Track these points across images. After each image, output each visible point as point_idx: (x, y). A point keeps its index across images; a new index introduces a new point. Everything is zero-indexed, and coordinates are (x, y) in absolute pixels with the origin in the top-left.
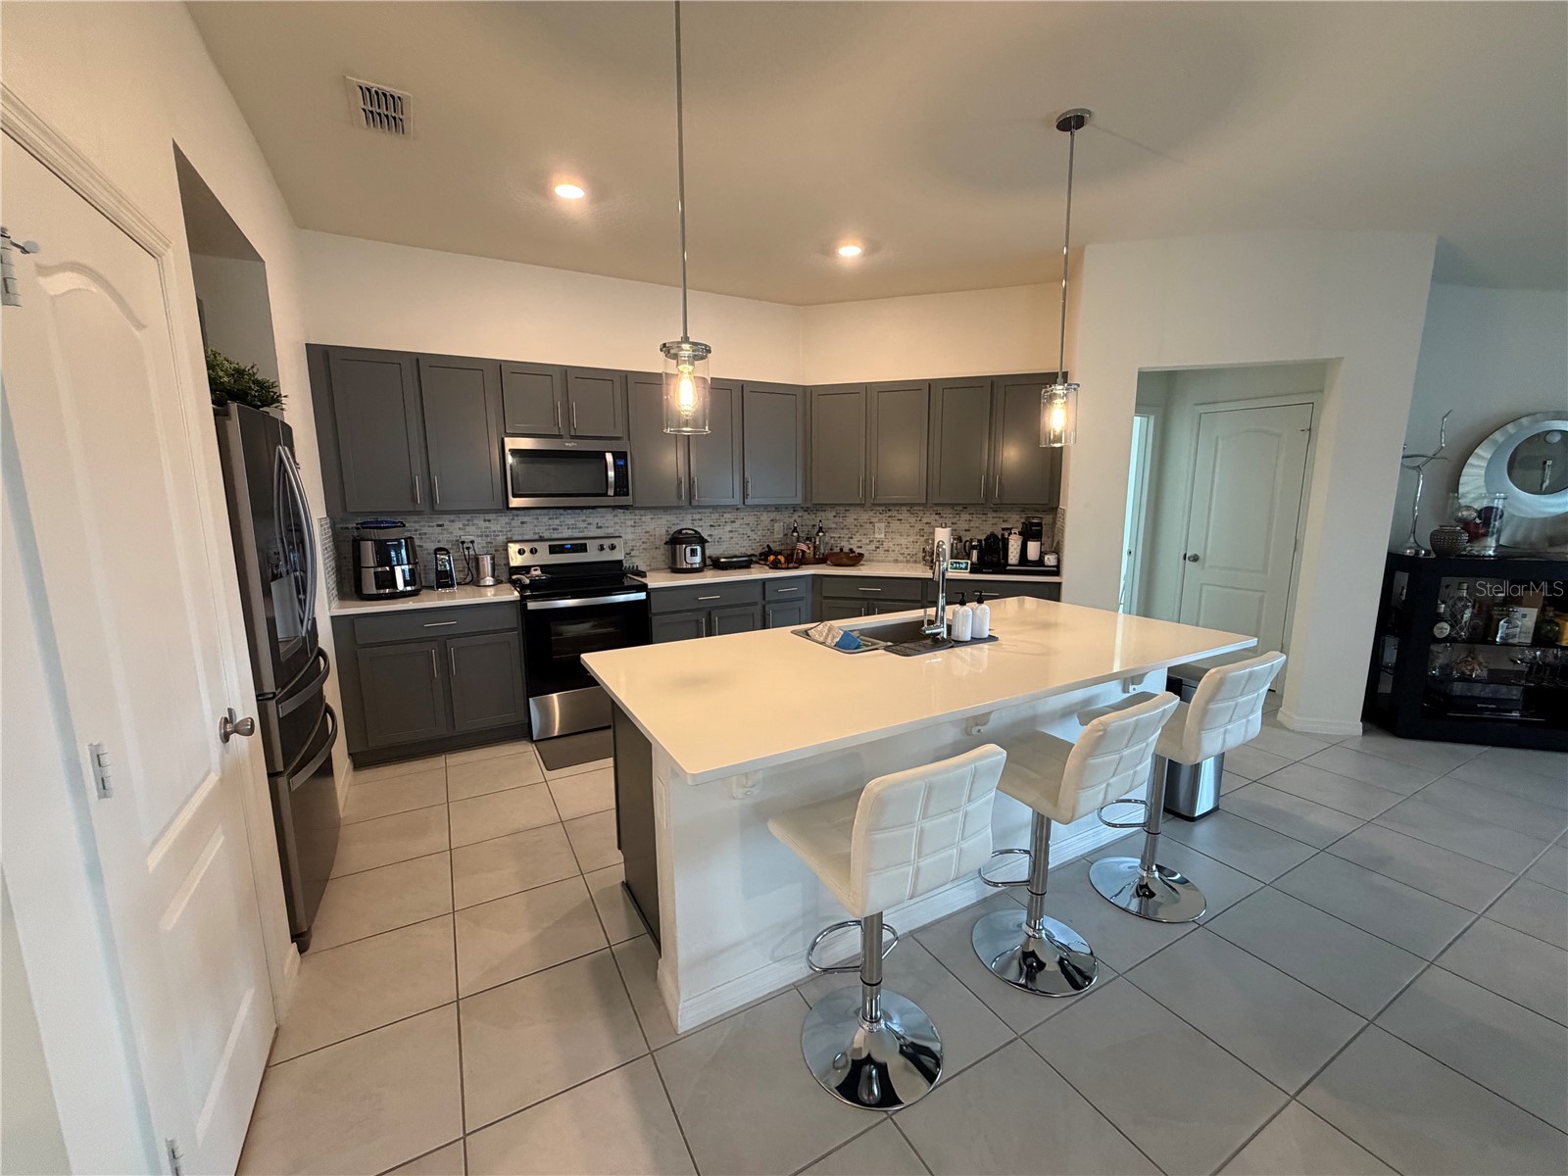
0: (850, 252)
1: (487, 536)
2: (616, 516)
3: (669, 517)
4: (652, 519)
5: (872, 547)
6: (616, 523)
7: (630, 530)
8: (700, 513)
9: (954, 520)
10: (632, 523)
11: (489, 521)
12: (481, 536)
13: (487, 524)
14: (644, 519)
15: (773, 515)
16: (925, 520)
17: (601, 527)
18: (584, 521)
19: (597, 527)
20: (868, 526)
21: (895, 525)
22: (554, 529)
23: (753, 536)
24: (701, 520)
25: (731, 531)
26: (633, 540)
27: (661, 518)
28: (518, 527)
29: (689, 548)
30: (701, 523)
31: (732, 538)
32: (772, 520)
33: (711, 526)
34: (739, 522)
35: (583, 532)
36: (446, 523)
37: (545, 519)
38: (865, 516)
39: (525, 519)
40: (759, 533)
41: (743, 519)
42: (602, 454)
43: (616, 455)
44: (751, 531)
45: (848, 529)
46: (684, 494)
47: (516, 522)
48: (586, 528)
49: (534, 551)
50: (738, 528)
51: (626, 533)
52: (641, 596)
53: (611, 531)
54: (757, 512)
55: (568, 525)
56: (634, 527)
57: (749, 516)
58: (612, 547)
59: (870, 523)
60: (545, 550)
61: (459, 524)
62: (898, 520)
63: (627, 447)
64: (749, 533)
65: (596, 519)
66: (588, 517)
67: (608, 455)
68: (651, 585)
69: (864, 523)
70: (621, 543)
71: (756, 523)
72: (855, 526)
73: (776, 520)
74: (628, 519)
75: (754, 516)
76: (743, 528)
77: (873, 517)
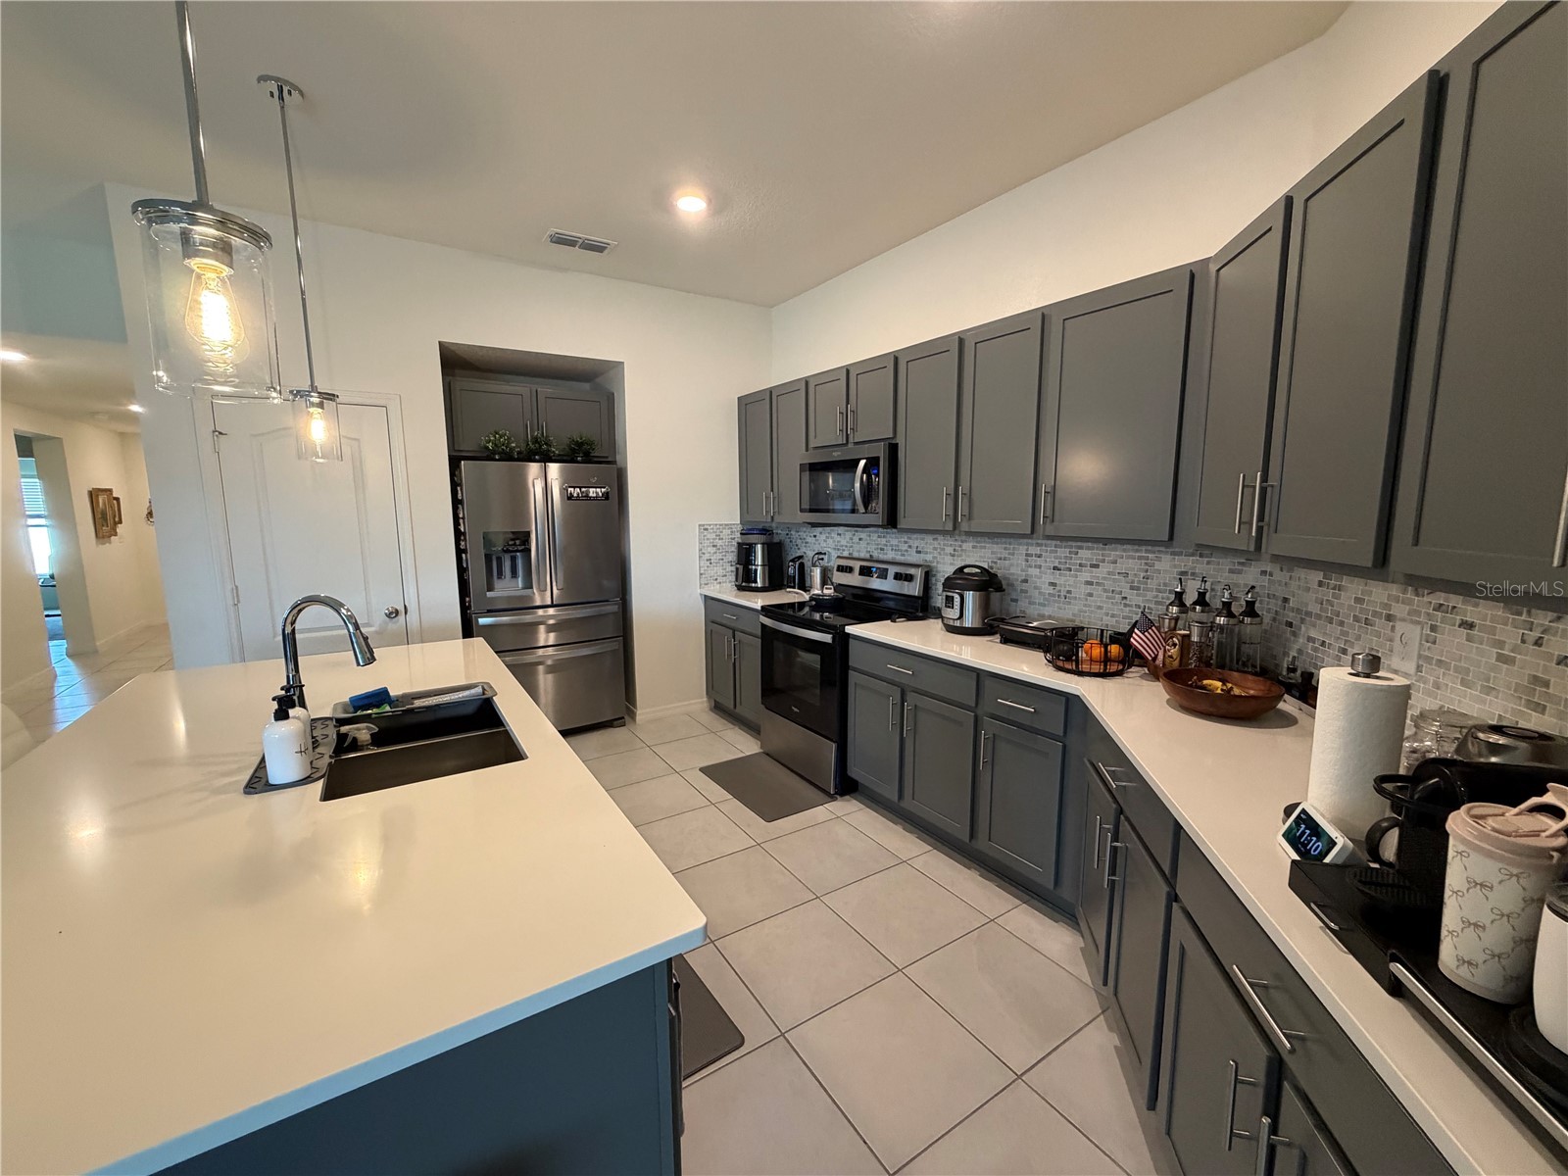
1: (838, 550)
3: (996, 548)
4: (974, 547)
6: (935, 549)
7: (948, 559)
8: (1038, 545)
10: (949, 550)
11: (840, 534)
12: (835, 549)
13: (838, 538)
18: (906, 542)
19: (919, 552)
20: (1380, 624)
21: (1453, 638)
22: (882, 549)
24: (1040, 556)
25: (1090, 583)
27: (985, 547)
28: (857, 542)
30: (1039, 561)
31: (1091, 595)
32: (1184, 573)
33: (1055, 568)
34: (1104, 569)
35: (904, 554)
37: (875, 537)
39: (862, 536)
40: (1150, 595)
41: (1115, 562)
42: (857, 461)
43: (873, 463)
44: (1132, 588)
45: (1342, 623)
46: (951, 513)
47: (856, 539)
48: (907, 551)
49: (849, 570)
50: (1104, 578)
51: (944, 564)
52: (827, 638)
53: (929, 557)
54: (1147, 551)
55: (892, 546)
56: (953, 556)
57: (1128, 557)
58: (909, 578)
59: (1389, 618)
60: (857, 570)
61: (823, 537)
62: (1464, 624)
63: (880, 451)
64: (1127, 592)
65: (917, 541)
66: (910, 538)
67: (862, 463)
68: (849, 629)
69: (1375, 614)
70: (918, 573)
71: (1142, 575)
72: (1356, 619)
73: (1193, 574)
74: (948, 545)
75: (1140, 558)
76: (1114, 580)
77: (1396, 600)
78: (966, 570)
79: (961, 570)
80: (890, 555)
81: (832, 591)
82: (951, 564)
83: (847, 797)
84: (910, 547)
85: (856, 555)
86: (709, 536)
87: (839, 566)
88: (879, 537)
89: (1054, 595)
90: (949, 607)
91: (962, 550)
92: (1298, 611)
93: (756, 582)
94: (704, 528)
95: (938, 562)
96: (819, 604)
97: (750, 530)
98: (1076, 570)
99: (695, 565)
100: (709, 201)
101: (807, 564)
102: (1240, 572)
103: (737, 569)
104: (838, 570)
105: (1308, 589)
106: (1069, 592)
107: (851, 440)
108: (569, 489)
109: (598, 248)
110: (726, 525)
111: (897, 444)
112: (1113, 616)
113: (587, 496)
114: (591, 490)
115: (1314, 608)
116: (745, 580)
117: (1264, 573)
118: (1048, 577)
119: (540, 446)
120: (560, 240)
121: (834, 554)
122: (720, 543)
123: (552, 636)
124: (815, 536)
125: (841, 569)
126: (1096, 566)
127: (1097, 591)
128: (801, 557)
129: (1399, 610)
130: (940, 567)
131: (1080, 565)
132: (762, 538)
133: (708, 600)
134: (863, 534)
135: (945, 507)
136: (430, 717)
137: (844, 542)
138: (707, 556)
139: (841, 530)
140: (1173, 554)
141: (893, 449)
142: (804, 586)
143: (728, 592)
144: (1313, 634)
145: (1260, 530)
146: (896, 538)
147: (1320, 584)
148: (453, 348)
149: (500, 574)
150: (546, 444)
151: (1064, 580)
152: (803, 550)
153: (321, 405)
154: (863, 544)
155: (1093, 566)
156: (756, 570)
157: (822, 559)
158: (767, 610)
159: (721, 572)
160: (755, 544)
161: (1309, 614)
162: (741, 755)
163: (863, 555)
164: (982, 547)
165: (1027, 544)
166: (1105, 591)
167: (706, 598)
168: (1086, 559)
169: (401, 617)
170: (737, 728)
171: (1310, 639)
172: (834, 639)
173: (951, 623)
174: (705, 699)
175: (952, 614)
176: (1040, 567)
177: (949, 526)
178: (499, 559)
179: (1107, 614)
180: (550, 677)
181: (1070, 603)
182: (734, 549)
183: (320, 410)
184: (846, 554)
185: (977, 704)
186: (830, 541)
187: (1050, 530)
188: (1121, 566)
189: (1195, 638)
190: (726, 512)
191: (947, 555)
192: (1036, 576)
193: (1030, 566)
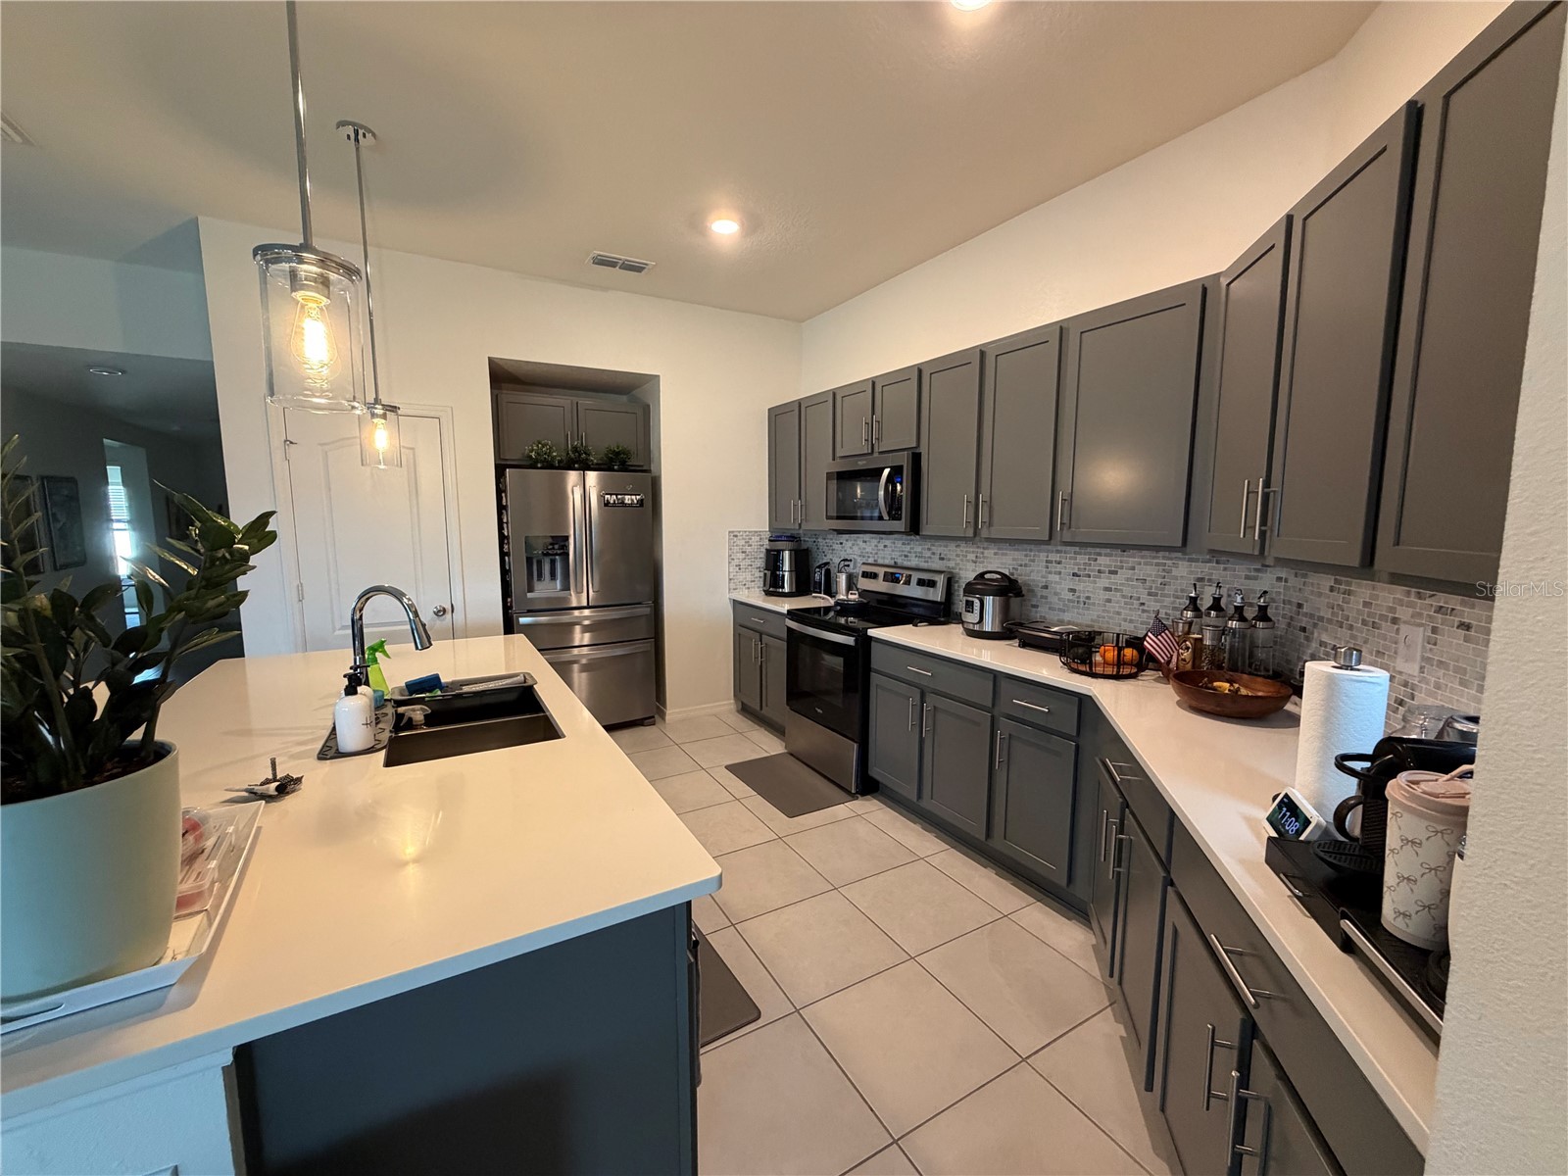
1: (864, 557)
2: (959, 546)
3: (1017, 554)
4: (995, 554)
6: (957, 556)
7: (970, 566)
8: (1058, 552)
10: (971, 557)
11: (866, 542)
12: (860, 556)
13: (864, 545)
18: (929, 549)
19: (942, 559)
20: (1388, 627)
21: (1452, 639)
22: (906, 556)
24: (1059, 563)
25: (1108, 589)
27: (1006, 554)
31: (1109, 601)
32: (1201, 580)
33: (1074, 575)
34: (1119, 578)
35: (928, 561)
37: (899, 544)
40: (1168, 601)
41: (1133, 568)
42: (881, 470)
43: (897, 471)
44: (1150, 594)
45: (1351, 627)
46: (972, 520)
47: (881, 546)
48: (930, 558)
49: (874, 576)
50: (1123, 585)
51: (966, 570)
52: (849, 640)
53: (952, 564)
54: (1164, 558)
55: (916, 552)
56: (975, 562)
57: (1146, 564)
58: (932, 584)
59: (1395, 621)
60: (881, 576)
61: (849, 544)
62: (1462, 626)
63: (904, 460)
64: (1144, 598)
65: (940, 548)
66: (933, 545)
67: (886, 471)
68: (873, 632)
69: (1383, 617)
70: (941, 580)
71: (1160, 581)
72: (1364, 622)
73: (1210, 580)
74: (969, 552)
75: (1157, 564)
76: (1132, 586)
77: (1401, 603)
78: (987, 576)
79: (981, 575)
80: (914, 562)
81: (857, 596)
82: (973, 571)
83: (869, 797)
84: (934, 554)
85: (880, 561)
86: (738, 542)
87: (864, 572)
88: (903, 544)
89: (1074, 602)
90: (969, 611)
91: (984, 557)
92: (1312, 616)
93: (783, 587)
94: (734, 535)
95: (960, 569)
96: (844, 609)
97: (777, 537)
98: (1095, 576)
99: (724, 569)
100: (742, 225)
101: (834, 570)
102: (1253, 578)
103: (765, 574)
104: (863, 576)
105: (1320, 595)
106: (1088, 598)
107: (876, 449)
108: (606, 496)
109: (638, 269)
110: (756, 532)
111: (920, 453)
112: (1131, 621)
113: (623, 503)
114: (627, 497)
115: (1327, 614)
116: (773, 586)
117: (1279, 579)
118: (1069, 583)
119: (580, 455)
120: (601, 262)
121: (860, 560)
122: (748, 549)
123: (587, 636)
124: (841, 543)
125: (865, 575)
126: (1115, 573)
127: (1116, 596)
128: (827, 563)
129: (1403, 613)
130: (963, 574)
131: (1099, 571)
132: (789, 545)
133: (737, 604)
134: (888, 541)
135: (966, 513)
136: (477, 702)
137: (869, 549)
138: (736, 562)
139: (867, 537)
140: (1190, 560)
141: (916, 458)
142: (830, 592)
143: (756, 597)
144: (1325, 638)
145: (1263, 534)
146: (920, 545)
147: (1332, 589)
148: (501, 363)
149: (540, 576)
150: (585, 453)
151: (1083, 586)
152: (830, 556)
153: (384, 416)
154: (888, 551)
155: (1111, 572)
156: (783, 576)
157: (848, 566)
158: (792, 614)
159: (749, 578)
160: (783, 550)
161: (1321, 619)
162: (766, 755)
163: (887, 562)
164: (1003, 554)
165: (1048, 551)
166: (1123, 596)
167: (736, 603)
168: (1106, 566)
169: (448, 616)
170: (763, 729)
171: (1322, 644)
172: (856, 641)
173: (971, 627)
174: (732, 701)
175: (972, 618)
176: (1060, 573)
177: (970, 533)
178: (539, 563)
179: (1125, 620)
180: (584, 675)
181: (1088, 609)
182: (763, 555)
183: (383, 421)
184: (871, 561)
185: (993, 705)
186: (855, 548)
187: (1067, 537)
188: (1140, 573)
189: (1207, 642)
190: (756, 520)
191: (968, 561)
192: (1056, 583)
193: (1050, 573)
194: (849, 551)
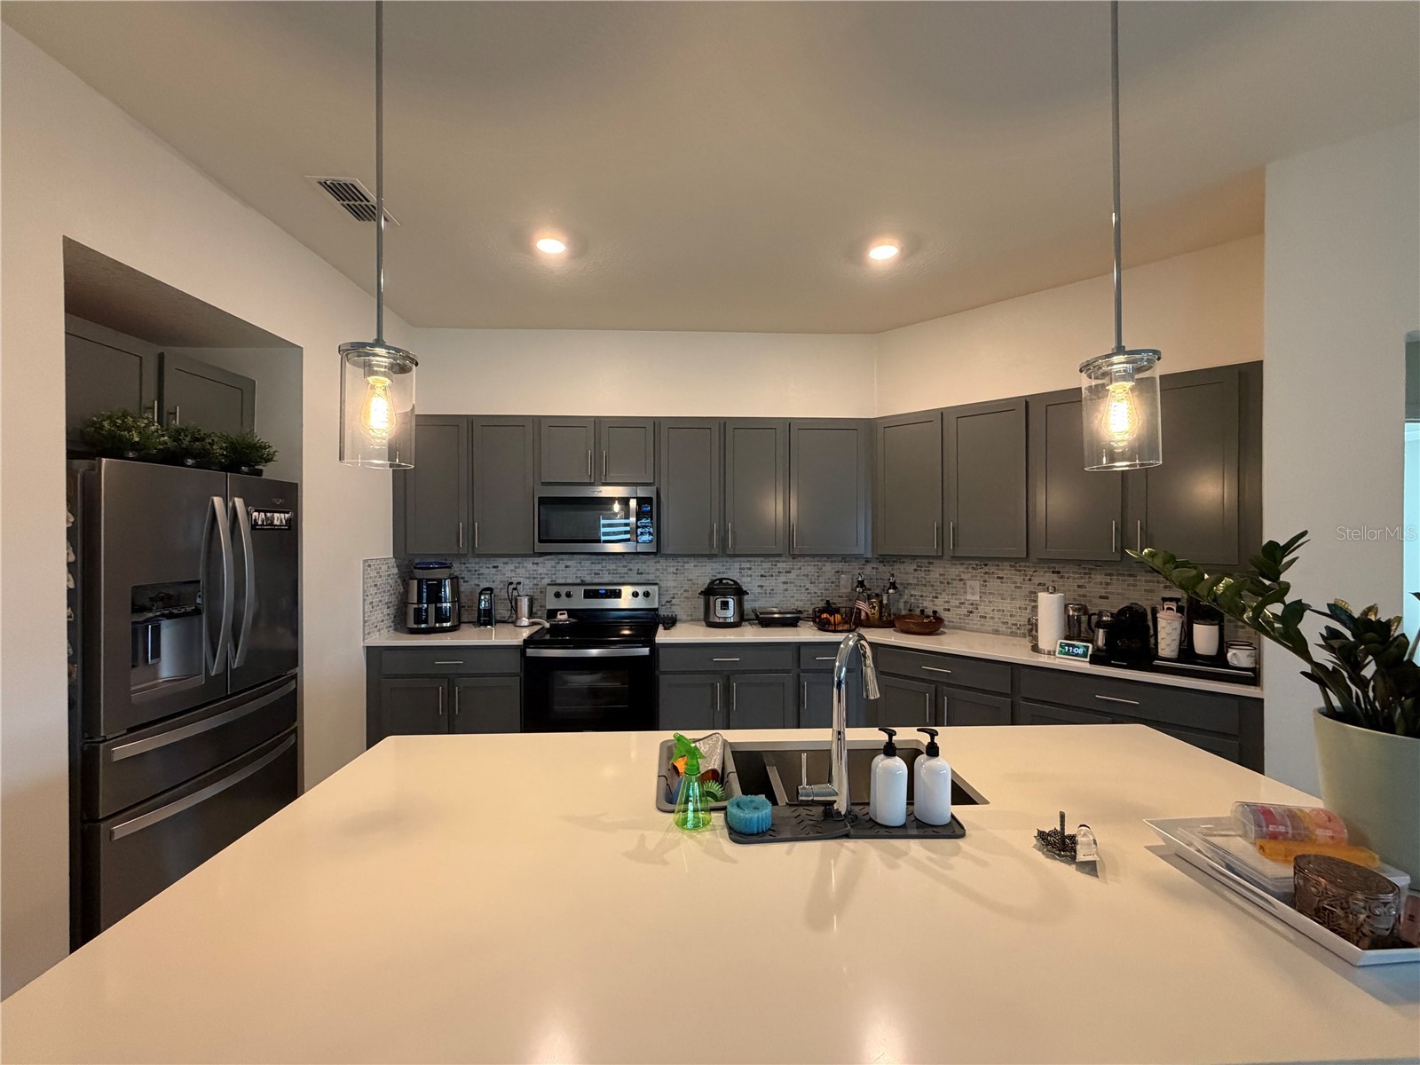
0: (883, 253)
1: (534, 578)
2: (658, 562)
4: (695, 566)
5: (964, 611)
6: (657, 570)
7: (671, 577)
8: (749, 561)
9: (1082, 582)
10: (672, 570)
11: (537, 564)
12: (529, 578)
13: (535, 567)
14: (686, 565)
15: (840, 566)
16: (1036, 580)
17: (642, 573)
18: (625, 566)
19: (638, 573)
20: (955, 583)
21: (994, 584)
22: (595, 574)
23: (813, 589)
24: (750, 569)
25: (785, 583)
26: (674, 587)
28: (563, 570)
29: (719, 600)
30: (750, 572)
31: (787, 590)
32: (838, 572)
33: (762, 576)
34: (792, 576)
35: (624, 577)
36: (501, 565)
37: (587, 564)
38: (955, 571)
39: (569, 563)
40: (821, 586)
41: (800, 569)
44: (811, 583)
45: (933, 586)
46: (719, 542)
47: (561, 566)
48: (626, 573)
49: (570, 595)
50: (794, 579)
51: (666, 581)
53: (651, 577)
54: (818, 561)
55: (609, 570)
56: (676, 574)
57: (808, 565)
58: (646, 595)
59: (961, 580)
60: (579, 595)
61: (511, 567)
62: (998, 578)
64: (808, 585)
65: (637, 565)
67: (633, 501)
68: (662, 639)
69: (953, 579)
70: (652, 591)
71: (816, 574)
72: (941, 583)
73: (842, 572)
75: (814, 565)
76: (801, 580)
77: (964, 572)
78: (724, 581)
80: (606, 579)
81: (565, 617)
82: (675, 581)
84: (631, 570)
85: (559, 581)
86: (371, 574)
88: (592, 563)
89: (761, 593)
91: (685, 569)
95: (660, 580)
98: (776, 576)
99: (360, 610)
102: (863, 568)
106: (772, 590)
110: (384, 560)
111: (659, 489)
112: (801, 601)
117: (873, 568)
121: (530, 582)
122: (380, 582)
124: (496, 567)
125: (557, 595)
126: (790, 572)
127: (790, 587)
128: (487, 589)
129: (966, 576)
131: (779, 572)
134: (573, 561)
137: (541, 570)
138: (369, 599)
139: (539, 559)
140: (832, 562)
143: (394, 639)
144: (913, 592)
146: (613, 563)
147: (915, 570)
148: (88, 254)
151: (768, 583)
154: (572, 571)
155: (787, 572)
156: (446, 608)
157: (517, 589)
158: (535, 643)
160: (445, 580)
161: (909, 584)
163: (571, 580)
164: (702, 566)
165: (740, 562)
166: (796, 586)
167: (368, 650)
168: (783, 568)
171: (911, 596)
172: (651, 651)
176: (751, 576)
179: (797, 600)
181: (772, 597)
184: (550, 581)
185: (798, 666)
186: (520, 571)
187: (796, 551)
188: (804, 571)
189: (885, 602)
191: (669, 573)
192: (748, 582)
193: (743, 576)
194: (509, 574)
